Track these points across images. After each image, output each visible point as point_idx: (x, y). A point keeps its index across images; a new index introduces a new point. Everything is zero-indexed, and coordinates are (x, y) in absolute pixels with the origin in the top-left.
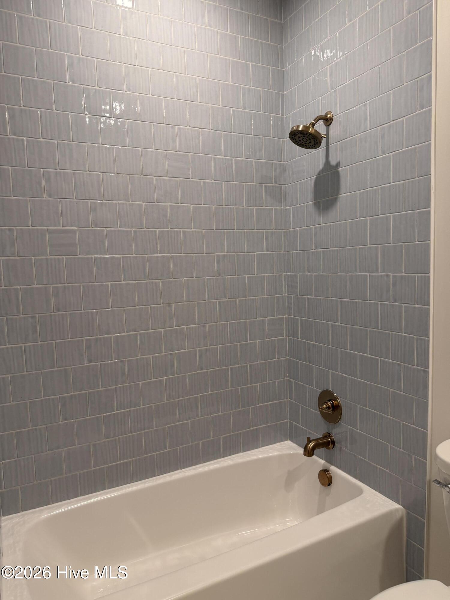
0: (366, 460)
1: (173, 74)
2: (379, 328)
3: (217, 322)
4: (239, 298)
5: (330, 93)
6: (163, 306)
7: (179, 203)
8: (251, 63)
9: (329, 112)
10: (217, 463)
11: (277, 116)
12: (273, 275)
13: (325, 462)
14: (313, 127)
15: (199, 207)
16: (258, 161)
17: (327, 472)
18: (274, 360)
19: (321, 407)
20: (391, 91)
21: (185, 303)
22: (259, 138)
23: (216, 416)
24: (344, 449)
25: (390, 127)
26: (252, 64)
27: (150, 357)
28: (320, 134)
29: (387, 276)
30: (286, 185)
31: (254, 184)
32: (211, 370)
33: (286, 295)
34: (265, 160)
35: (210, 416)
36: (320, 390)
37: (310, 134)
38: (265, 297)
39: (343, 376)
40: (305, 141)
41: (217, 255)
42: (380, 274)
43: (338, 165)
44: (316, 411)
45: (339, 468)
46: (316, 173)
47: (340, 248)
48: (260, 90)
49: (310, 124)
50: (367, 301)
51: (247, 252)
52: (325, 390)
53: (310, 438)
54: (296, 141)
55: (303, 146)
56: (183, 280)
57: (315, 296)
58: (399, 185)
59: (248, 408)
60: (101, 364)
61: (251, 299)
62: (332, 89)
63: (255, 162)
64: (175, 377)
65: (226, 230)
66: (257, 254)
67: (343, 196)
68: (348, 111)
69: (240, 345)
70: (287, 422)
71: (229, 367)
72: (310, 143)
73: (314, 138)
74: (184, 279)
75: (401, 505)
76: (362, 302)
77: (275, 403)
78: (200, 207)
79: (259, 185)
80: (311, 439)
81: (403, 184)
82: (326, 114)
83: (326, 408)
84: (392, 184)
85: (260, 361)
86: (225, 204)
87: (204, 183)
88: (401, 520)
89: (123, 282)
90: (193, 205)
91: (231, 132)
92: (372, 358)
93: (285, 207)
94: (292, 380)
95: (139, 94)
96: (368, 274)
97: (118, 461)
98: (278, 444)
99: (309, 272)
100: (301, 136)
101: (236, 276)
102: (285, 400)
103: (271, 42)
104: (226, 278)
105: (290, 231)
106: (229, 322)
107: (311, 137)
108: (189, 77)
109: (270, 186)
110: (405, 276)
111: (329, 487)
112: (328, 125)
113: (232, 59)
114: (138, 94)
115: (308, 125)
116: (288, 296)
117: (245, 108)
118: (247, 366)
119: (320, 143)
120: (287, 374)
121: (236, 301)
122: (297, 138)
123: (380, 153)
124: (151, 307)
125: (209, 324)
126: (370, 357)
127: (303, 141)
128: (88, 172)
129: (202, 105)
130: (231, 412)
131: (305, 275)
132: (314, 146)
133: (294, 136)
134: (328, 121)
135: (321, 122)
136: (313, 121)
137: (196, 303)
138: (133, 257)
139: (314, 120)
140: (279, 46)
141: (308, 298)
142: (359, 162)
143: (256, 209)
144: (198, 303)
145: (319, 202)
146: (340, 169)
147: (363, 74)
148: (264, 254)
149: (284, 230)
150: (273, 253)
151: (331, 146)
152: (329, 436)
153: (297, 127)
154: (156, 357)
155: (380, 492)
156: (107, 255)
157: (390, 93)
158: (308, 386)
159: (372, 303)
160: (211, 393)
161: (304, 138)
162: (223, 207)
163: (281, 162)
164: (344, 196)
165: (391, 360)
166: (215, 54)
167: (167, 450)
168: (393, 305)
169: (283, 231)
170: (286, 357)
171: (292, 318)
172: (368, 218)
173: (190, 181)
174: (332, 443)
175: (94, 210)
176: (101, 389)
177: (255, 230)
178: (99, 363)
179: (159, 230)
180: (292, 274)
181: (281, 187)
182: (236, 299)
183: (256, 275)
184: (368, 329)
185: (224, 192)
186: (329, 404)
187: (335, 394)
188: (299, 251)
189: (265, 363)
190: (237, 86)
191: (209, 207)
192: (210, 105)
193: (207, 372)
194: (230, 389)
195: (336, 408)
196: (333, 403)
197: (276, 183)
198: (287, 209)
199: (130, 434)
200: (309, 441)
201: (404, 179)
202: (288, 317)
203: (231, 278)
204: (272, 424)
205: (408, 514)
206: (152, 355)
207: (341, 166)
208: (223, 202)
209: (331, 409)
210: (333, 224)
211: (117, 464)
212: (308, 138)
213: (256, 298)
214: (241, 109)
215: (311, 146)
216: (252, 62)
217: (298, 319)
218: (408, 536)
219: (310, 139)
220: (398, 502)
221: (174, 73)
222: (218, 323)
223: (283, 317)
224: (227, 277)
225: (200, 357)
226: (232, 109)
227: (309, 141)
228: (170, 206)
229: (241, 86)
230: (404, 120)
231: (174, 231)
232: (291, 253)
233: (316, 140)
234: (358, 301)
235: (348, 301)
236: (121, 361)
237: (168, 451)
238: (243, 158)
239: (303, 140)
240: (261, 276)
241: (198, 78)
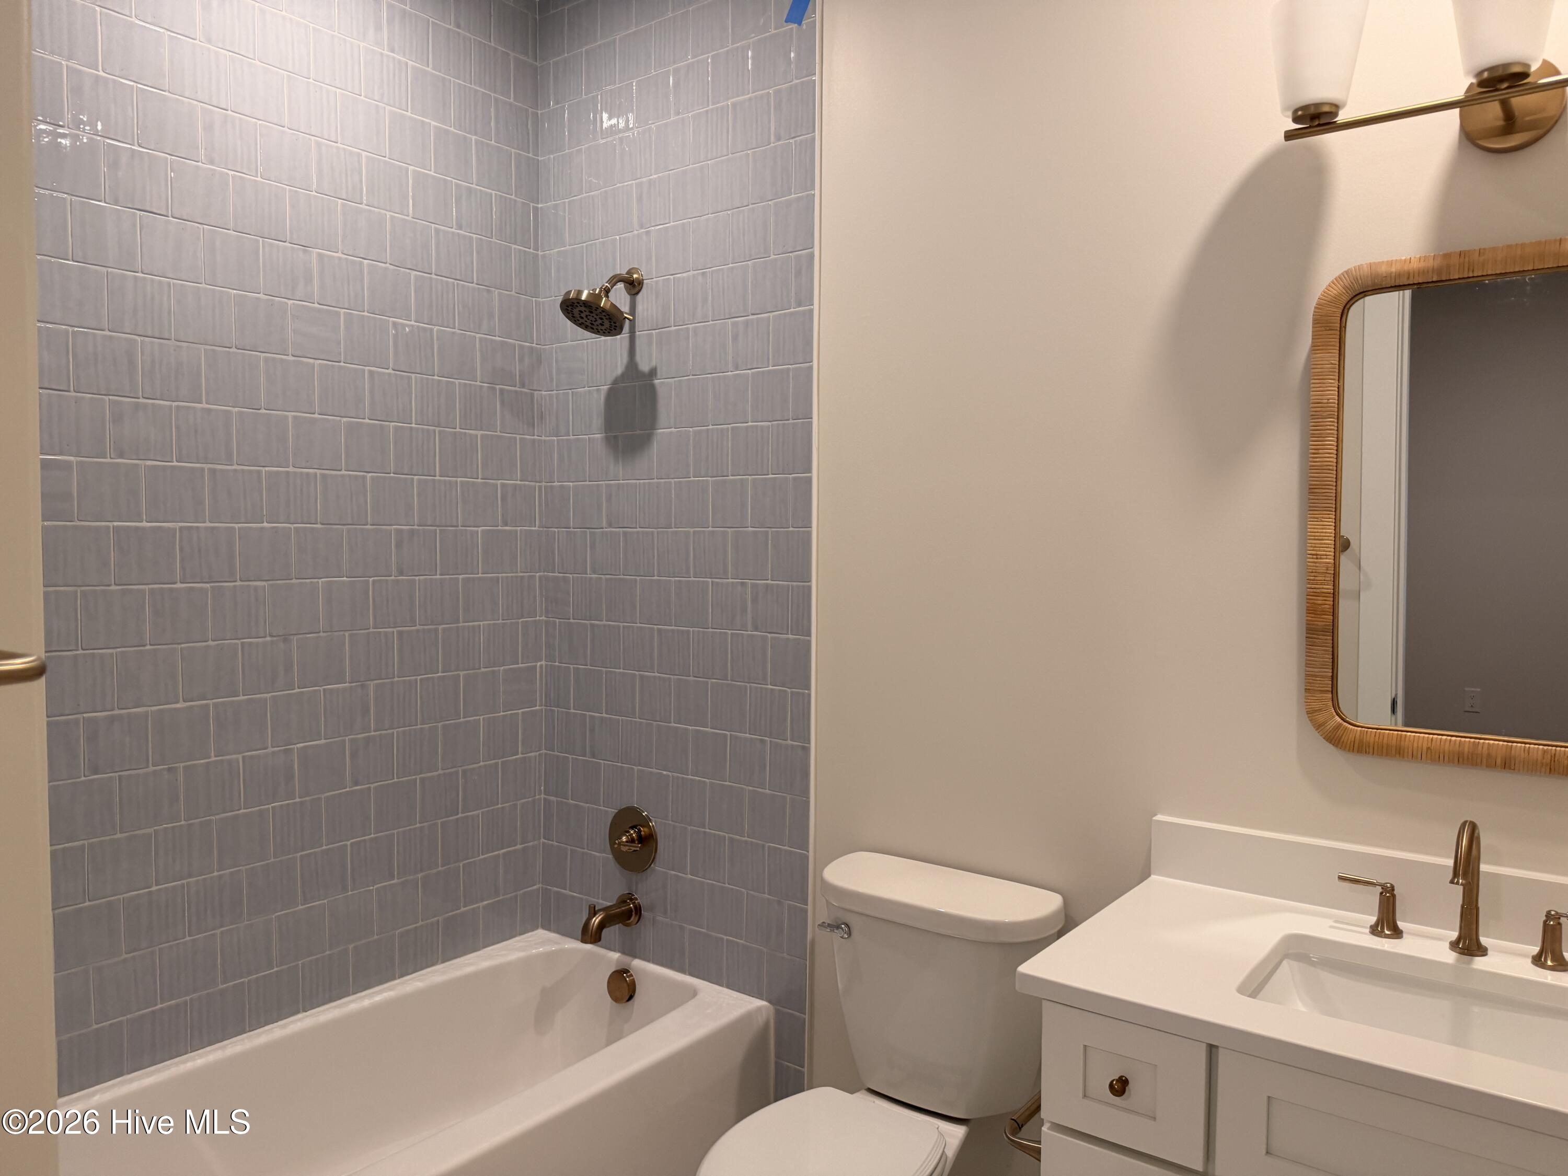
0: (703, 930)
1: (310, 139)
2: (729, 679)
3: (394, 678)
4: (443, 624)
5: (638, 234)
6: (272, 641)
7: (314, 414)
8: (474, 137)
9: (635, 270)
10: (390, 989)
11: (525, 251)
12: (516, 577)
13: (619, 956)
14: (607, 296)
15: (358, 423)
16: (486, 338)
17: (625, 973)
18: (515, 757)
19: (617, 842)
20: (748, 262)
21: (321, 634)
22: (488, 291)
23: (385, 886)
24: (660, 918)
25: (747, 324)
26: (476, 140)
27: (237, 760)
28: (622, 313)
29: (742, 584)
30: (543, 393)
31: (478, 383)
32: (378, 785)
33: (543, 618)
34: (499, 337)
35: (372, 888)
36: (613, 810)
37: (604, 310)
38: (500, 621)
39: (661, 773)
40: (591, 321)
41: (396, 530)
42: (731, 580)
43: (653, 373)
44: (604, 855)
45: (648, 961)
46: (610, 380)
47: (659, 530)
48: (491, 194)
49: (602, 288)
50: (708, 628)
51: (462, 526)
52: (624, 808)
53: (595, 907)
54: (574, 317)
55: (586, 327)
56: (318, 582)
57: (606, 621)
58: (762, 427)
59: (457, 864)
60: (120, 777)
61: (469, 627)
62: (642, 227)
63: (481, 339)
64: (295, 803)
65: (416, 477)
66: (483, 531)
67: (663, 433)
68: (672, 277)
69: (444, 726)
70: (538, 889)
71: (418, 777)
72: (602, 325)
73: (610, 319)
74: (320, 581)
75: (765, 1000)
76: (699, 632)
77: (515, 851)
78: (361, 424)
79: (489, 387)
80: (596, 909)
81: (768, 427)
82: (630, 272)
83: (627, 842)
84: (750, 424)
85: (485, 761)
86: (416, 420)
87: (371, 373)
88: (766, 1026)
89: (179, 585)
90: (345, 419)
91: (431, 274)
92: (717, 734)
93: (541, 437)
94: (552, 798)
95: (233, 173)
96: (710, 580)
97: (156, 1005)
98: (517, 938)
99: (594, 572)
100: (585, 311)
101: (438, 577)
102: (536, 842)
103: (515, 100)
104: (415, 580)
105: (552, 487)
106: (419, 678)
107: (605, 316)
108: (344, 149)
109: (511, 391)
110: (773, 584)
111: (630, 1002)
112: (633, 293)
113: (436, 124)
114: (231, 173)
115: (597, 292)
116: (546, 622)
117: (460, 228)
118: (457, 772)
119: (621, 328)
120: (540, 787)
121: (436, 630)
122: (576, 311)
123: (730, 366)
124: (242, 644)
125: (375, 682)
126: (713, 733)
127: (588, 319)
128: (107, 333)
129: (370, 211)
130: (420, 876)
131: (586, 578)
132: (609, 332)
133: (570, 307)
134: (634, 285)
135: (621, 286)
136: (607, 284)
137: (347, 634)
138: (206, 528)
139: (609, 281)
140: (530, 110)
141: (592, 626)
142: (693, 375)
143: (482, 436)
144: (350, 635)
145: (615, 437)
146: (656, 382)
147: (701, 216)
148: (499, 531)
149: (540, 482)
150: (516, 531)
151: (639, 335)
152: (631, 899)
153: (576, 292)
154: (251, 757)
155: (728, 987)
156: (144, 521)
157: (748, 266)
158: (588, 805)
159: (716, 632)
160: (376, 835)
161: (589, 315)
162: (411, 427)
163: (533, 344)
164: (664, 431)
165: (750, 734)
166: (401, 109)
167: (274, 970)
168: (752, 636)
169: (538, 484)
170: (539, 751)
171: (555, 666)
172: (709, 478)
173: (340, 367)
174: (636, 914)
175: (117, 419)
176: (118, 836)
177: (479, 480)
178: (117, 774)
179: (267, 469)
180: (556, 574)
181: (532, 395)
182: (437, 626)
183: (480, 575)
184: (710, 681)
185: (413, 395)
186: (632, 834)
187: (644, 812)
188: (573, 530)
189: (497, 764)
190: (445, 180)
191: (381, 425)
192: (388, 214)
193: (369, 788)
194: (418, 825)
195: (647, 840)
196: (640, 830)
197: (523, 386)
198: (545, 441)
199: (188, 938)
200: (593, 912)
201: (771, 420)
202: (546, 665)
203: (426, 579)
204: (505, 897)
205: (778, 1013)
206: (243, 753)
207: (659, 376)
208: (411, 416)
209: (636, 842)
210: (644, 483)
211: (153, 1012)
212: (599, 317)
213: (480, 625)
214: (452, 228)
215: (602, 330)
216: (476, 134)
217: (569, 668)
218: (778, 1056)
219: (601, 319)
220: (760, 997)
221: (313, 138)
222: (396, 679)
223: (537, 665)
224: (417, 578)
225: (354, 756)
226: (433, 225)
227: (599, 321)
228: (295, 417)
229: (454, 181)
230: (771, 318)
231: (301, 473)
232: (555, 531)
233: (615, 323)
234: (691, 629)
235: (673, 631)
236: (169, 770)
237: (277, 971)
238: (455, 328)
239: (589, 317)
240: (492, 578)
241: (364, 154)
